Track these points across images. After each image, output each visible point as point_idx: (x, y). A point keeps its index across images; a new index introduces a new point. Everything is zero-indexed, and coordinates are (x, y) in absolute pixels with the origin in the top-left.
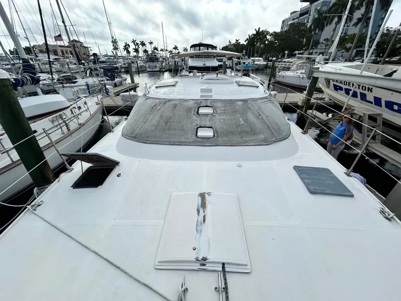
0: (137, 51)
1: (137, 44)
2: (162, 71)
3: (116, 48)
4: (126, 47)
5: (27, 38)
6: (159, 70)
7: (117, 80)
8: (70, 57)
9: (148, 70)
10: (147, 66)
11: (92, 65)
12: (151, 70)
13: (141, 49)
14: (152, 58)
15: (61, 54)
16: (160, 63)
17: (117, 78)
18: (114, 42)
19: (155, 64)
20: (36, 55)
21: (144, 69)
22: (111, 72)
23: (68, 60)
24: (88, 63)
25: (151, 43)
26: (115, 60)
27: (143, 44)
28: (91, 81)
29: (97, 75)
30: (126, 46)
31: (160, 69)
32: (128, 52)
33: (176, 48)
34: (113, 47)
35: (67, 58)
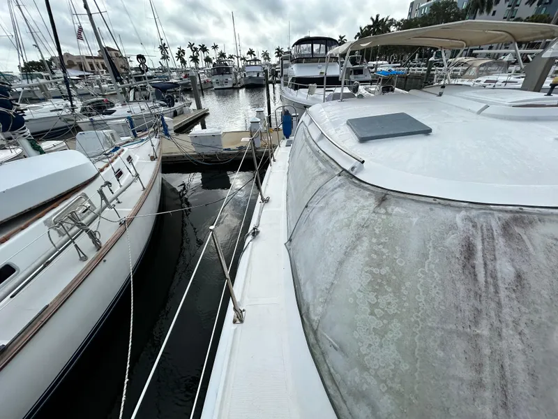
0: (195, 59)
1: (196, 49)
2: (235, 88)
3: (165, 57)
4: (180, 54)
5: (37, 46)
6: (231, 86)
7: (177, 105)
8: (103, 72)
9: (216, 86)
10: (214, 81)
11: (133, 83)
12: (220, 87)
13: (202, 56)
14: (221, 68)
15: (90, 70)
16: (233, 76)
17: (177, 101)
18: (163, 48)
19: (226, 77)
20: (52, 71)
21: (210, 85)
22: (167, 92)
23: (98, 77)
24: (127, 79)
25: (215, 47)
26: (167, 74)
27: (204, 49)
28: (137, 109)
29: (147, 98)
30: (179, 52)
31: (234, 85)
32: (183, 62)
33: (251, 53)
34: (161, 56)
35: (98, 73)
